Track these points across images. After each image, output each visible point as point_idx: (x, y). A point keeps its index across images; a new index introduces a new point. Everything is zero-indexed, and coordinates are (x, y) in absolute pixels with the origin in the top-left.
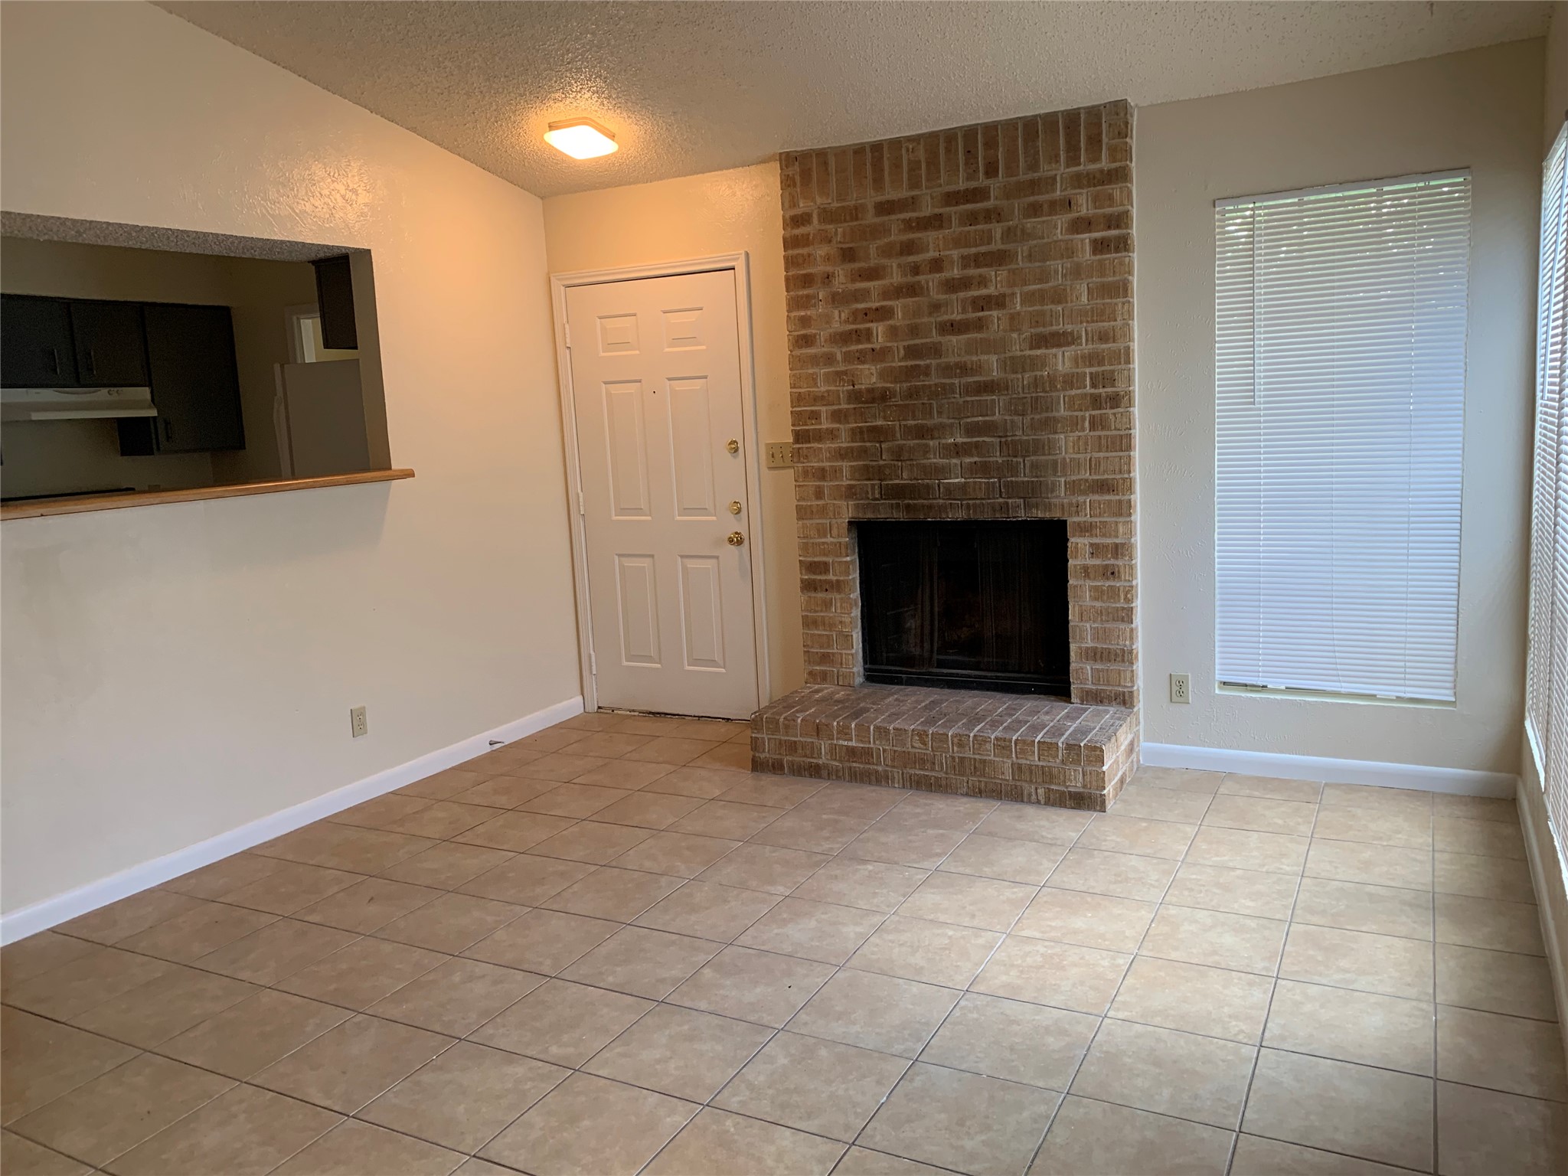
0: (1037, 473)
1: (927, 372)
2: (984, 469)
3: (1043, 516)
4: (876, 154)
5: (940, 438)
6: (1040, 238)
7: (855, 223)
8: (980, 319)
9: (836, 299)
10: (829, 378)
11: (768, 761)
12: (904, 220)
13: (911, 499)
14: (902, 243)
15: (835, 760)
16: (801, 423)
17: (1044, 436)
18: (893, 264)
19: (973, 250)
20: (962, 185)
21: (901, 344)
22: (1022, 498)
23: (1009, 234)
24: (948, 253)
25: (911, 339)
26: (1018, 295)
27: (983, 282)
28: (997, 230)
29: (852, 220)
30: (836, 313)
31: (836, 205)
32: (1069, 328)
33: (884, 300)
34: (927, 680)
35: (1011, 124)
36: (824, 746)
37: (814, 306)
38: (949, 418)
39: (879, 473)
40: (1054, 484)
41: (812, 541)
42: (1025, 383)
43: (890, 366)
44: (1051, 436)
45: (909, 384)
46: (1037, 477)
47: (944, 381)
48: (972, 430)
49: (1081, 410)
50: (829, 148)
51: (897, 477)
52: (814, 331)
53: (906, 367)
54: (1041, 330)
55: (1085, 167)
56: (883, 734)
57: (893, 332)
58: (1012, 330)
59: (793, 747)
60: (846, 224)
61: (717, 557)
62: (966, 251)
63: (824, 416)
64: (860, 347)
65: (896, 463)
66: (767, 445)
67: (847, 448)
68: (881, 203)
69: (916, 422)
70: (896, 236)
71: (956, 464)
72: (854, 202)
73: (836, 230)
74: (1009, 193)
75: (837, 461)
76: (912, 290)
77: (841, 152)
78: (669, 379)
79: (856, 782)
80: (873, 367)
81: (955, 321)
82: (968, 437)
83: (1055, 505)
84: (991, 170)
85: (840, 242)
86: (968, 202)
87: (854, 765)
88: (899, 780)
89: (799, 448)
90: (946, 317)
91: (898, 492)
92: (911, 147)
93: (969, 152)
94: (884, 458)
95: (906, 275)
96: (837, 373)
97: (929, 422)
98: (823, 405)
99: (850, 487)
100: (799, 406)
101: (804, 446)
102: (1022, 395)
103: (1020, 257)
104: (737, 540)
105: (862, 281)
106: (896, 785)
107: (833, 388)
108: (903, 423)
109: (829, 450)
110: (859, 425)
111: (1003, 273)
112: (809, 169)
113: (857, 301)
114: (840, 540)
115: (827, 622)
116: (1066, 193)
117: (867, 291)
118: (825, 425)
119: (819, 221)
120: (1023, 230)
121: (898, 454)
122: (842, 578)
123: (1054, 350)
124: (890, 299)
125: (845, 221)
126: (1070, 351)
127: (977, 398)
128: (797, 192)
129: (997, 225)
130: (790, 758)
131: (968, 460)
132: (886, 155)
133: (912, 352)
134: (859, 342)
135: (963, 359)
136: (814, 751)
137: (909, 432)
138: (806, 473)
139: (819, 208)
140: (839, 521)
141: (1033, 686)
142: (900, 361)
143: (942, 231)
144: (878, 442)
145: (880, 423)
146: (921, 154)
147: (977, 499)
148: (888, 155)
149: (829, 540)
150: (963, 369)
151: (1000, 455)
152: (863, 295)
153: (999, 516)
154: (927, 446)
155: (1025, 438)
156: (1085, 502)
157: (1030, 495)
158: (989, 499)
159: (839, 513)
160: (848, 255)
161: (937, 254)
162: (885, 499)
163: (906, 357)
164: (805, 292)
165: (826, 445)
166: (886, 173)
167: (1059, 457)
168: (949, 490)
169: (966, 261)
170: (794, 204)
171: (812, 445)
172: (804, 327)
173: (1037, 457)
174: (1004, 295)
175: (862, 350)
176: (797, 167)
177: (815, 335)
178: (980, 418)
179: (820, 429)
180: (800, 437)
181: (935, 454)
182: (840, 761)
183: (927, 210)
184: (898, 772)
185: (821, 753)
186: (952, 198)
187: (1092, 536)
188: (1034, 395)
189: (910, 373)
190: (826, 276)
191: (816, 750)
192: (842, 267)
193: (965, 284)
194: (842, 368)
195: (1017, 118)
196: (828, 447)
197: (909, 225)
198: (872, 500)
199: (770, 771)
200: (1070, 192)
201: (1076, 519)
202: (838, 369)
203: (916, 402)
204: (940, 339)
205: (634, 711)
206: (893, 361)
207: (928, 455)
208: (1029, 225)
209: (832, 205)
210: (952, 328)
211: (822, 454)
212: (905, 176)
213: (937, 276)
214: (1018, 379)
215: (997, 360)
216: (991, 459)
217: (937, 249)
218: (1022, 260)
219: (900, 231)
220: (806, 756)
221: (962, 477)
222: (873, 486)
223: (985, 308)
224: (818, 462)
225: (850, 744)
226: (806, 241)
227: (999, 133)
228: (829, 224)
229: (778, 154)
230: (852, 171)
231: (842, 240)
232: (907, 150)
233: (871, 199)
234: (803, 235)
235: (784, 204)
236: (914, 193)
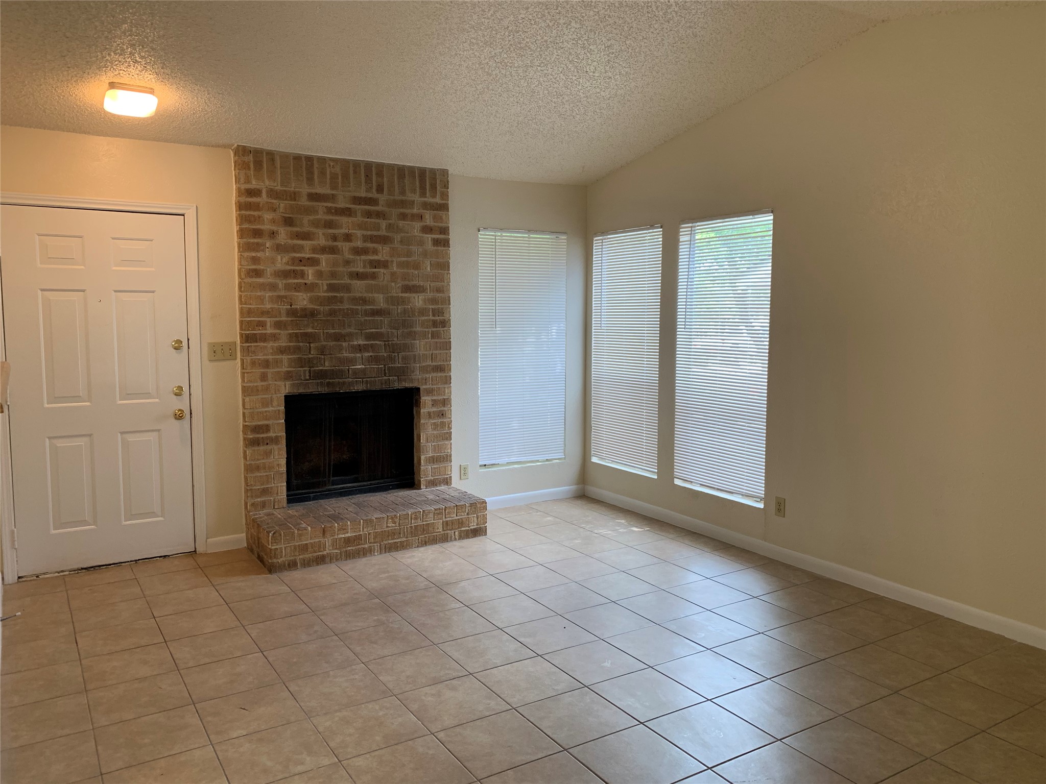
0: (405, 362)
1: (341, 301)
2: (376, 360)
3: (408, 386)
4: (309, 163)
5: (350, 341)
6: (406, 233)
7: (293, 202)
8: (374, 273)
9: (279, 248)
10: (271, 299)
11: (285, 563)
12: (326, 207)
13: (330, 379)
14: (326, 221)
15: (336, 549)
16: (250, 329)
17: (408, 341)
18: (320, 232)
19: (369, 233)
20: (363, 194)
21: (325, 282)
22: (396, 376)
23: (390, 227)
24: (354, 231)
25: (332, 280)
26: (395, 262)
27: (375, 252)
28: (384, 224)
29: (291, 200)
30: (279, 257)
31: (279, 188)
32: (422, 284)
33: (314, 253)
34: (326, 495)
35: (391, 167)
36: (328, 541)
37: (263, 251)
38: (355, 329)
39: (309, 362)
40: (414, 367)
41: (256, 411)
42: (399, 311)
43: (317, 295)
44: (412, 342)
45: (329, 307)
46: (405, 364)
47: (351, 307)
48: (369, 337)
49: (428, 328)
50: (275, 151)
51: (321, 365)
52: (262, 268)
53: (328, 296)
54: (407, 283)
55: (430, 200)
57: (319, 274)
58: (392, 281)
59: (304, 548)
60: (287, 202)
61: (159, 431)
62: (365, 233)
63: (268, 324)
64: (296, 281)
65: (320, 356)
66: (209, 344)
67: (286, 346)
68: (312, 194)
69: (334, 331)
70: (322, 216)
71: (359, 357)
72: (292, 189)
73: (279, 204)
74: (389, 205)
75: (278, 355)
76: (333, 250)
77: (285, 156)
78: (115, 291)
79: (350, 559)
80: (305, 295)
81: (359, 272)
82: (367, 341)
83: (415, 380)
84: (380, 189)
85: (282, 212)
86: (366, 204)
87: (349, 548)
88: (378, 550)
89: (248, 346)
90: (354, 269)
91: (322, 375)
92: (332, 164)
93: (367, 176)
94: (312, 353)
95: (328, 241)
96: (279, 297)
97: (344, 332)
98: (269, 317)
99: (288, 372)
100: (250, 317)
101: (252, 344)
102: (397, 318)
103: (396, 241)
104: (179, 416)
105: (298, 239)
106: (376, 554)
107: (276, 306)
108: (325, 331)
109: (272, 348)
110: (295, 331)
111: (387, 249)
112: (261, 161)
113: (295, 252)
114: (279, 408)
115: (267, 466)
116: (420, 211)
117: (302, 247)
118: (269, 330)
119: (267, 196)
120: (397, 227)
121: (322, 350)
122: (279, 435)
123: (414, 295)
124: (317, 254)
125: (286, 200)
126: (422, 296)
127: (372, 318)
128: (251, 174)
129: (383, 221)
130: (301, 557)
131: (367, 354)
132: (316, 165)
133: (332, 288)
134: (295, 278)
135: (364, 295)
137: (330, 337)
138: (253, 363)
139: (267, 187)
140: (278, 395)
142: (326, 292)
143: (351, 218)
144: (308, 343)
145: (310, 330)
146: (338, 169)
147: (372, 377)
149: (271, 409)
150: (364, 301)
151: (385, 351)
152: (300, 249)
153: (384, 387)
154: (341, 345)
155: (398, 342)
156: (429, 377)
157: (402, 374)
158: (379, 377)
159: (279, 390)
160: (288, 222)
161: (347, 231)
162: (313, 380)
163: (327, 291)
164: (256, 241)
165: (270, 344)
166: (316, 177)
167: (417, 353)
168: (355, 372)
169: (366, 239)
170: (248, 181)
171: (259, 344)
172: (254, 264)
173: (406, 353)
174: (387, 261)
175: (297, 283)
176: (251, 158)
177: (263, 270)
178: (374, 330)
179: (265, 334)
180: (247, 338)
181: (346, 351)
182: (339, 548)
183: (341, 204)
184: (378, 545)
185: (326, 547)
186: (357, 200)
187: (432, 395)
188: (403, 318)
189: (331, 300)
190: (272, 232)
191: (322, 546)
192: (284, 228)
193: (365, 251)
194: (282, 293)
195: (394, 164)
196: (271, 346)
197: (329, 211)
198: (304, 380)
199: (286, 569)
200: (422, 211)
201: (424, 387)
202: (280, 294)
203: (334, 318)
204: (349, 281)
206: (319, 292)
207: (342, 352)
208: (400, 224)
209: (276, 188)
210: (358, 276)
211: (267, 350)
212: (328, 181)
213: (348, 244)
214: (395, 309)
215: (383, 298)
216: (380, 354)
217: (347, 228)
218: (397, 243)
219: (324, 213)
220: (315, 552)
221: (363, 365)
222: (305, 371)
223: (376, 267)
224: (264, 355)
225: (347, 535)
226: (256, 207)
227: (384, 169)
228: (275, 199)
229: (236, 145)
230: (292, 168)
231: (284, 211)
232: (330, 166)
233: (305, 190)
234: (254, 203)
235: (239, 179)
236: (333, 192)
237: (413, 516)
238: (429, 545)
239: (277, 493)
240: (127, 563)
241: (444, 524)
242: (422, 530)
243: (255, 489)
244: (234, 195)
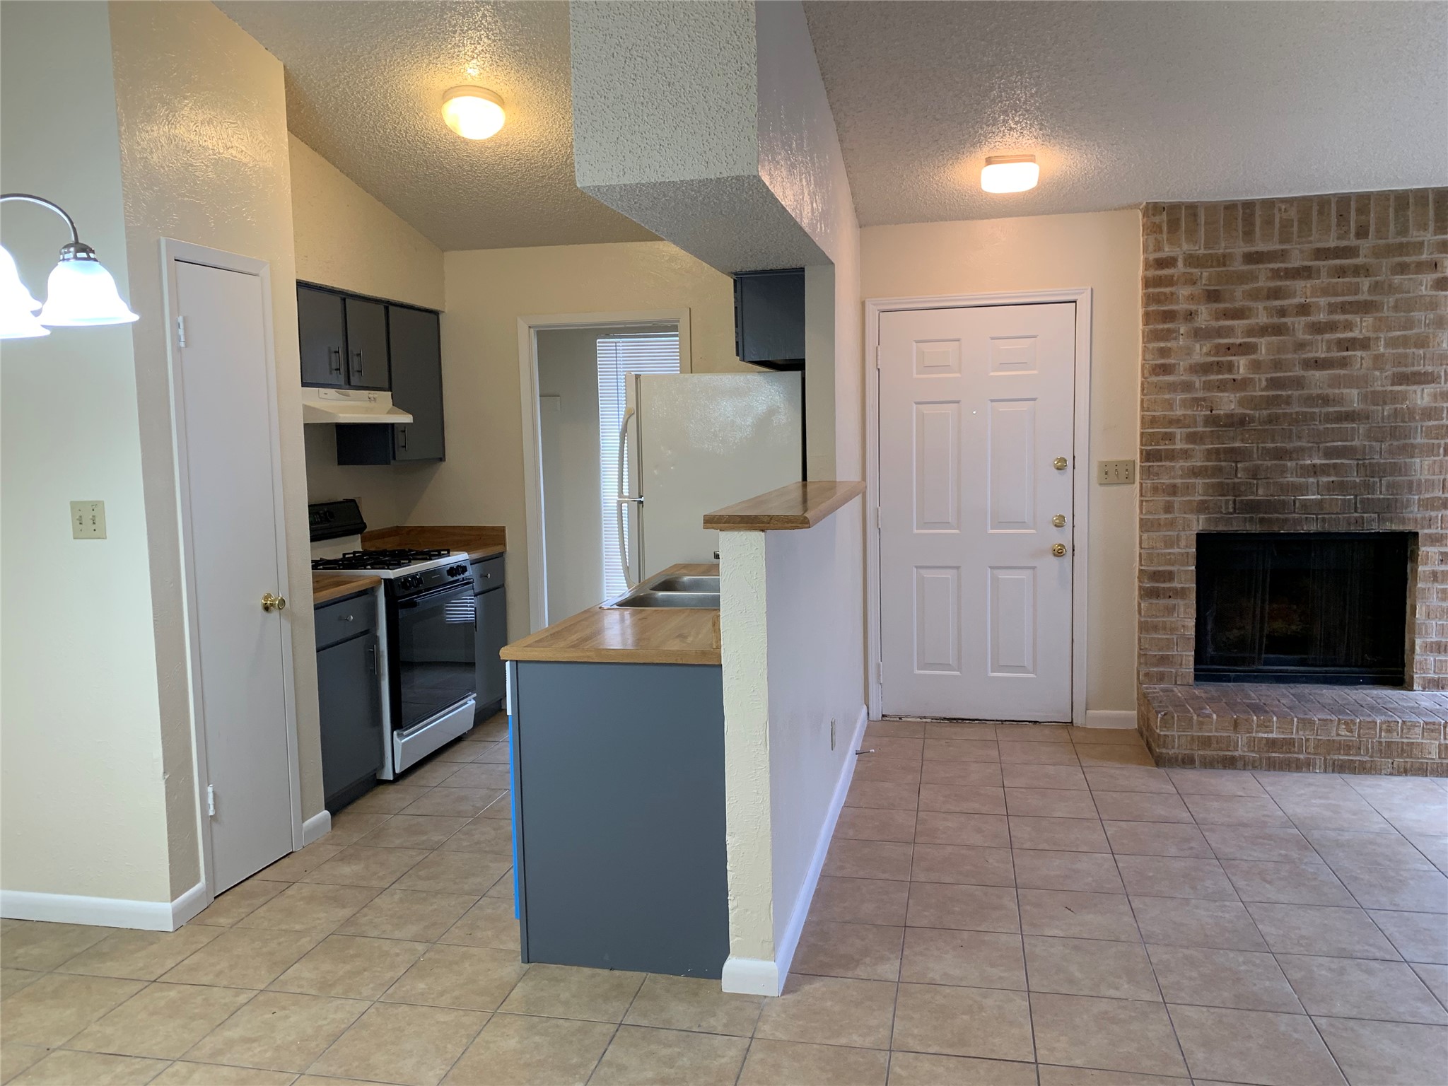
0: (1393, 491)
1: (1288, 401)
2: (1342, 487)
3: (1397, 528)
4: (1248, 211)
5: (1298, 459)
6: (1406, 293)
7: (1222, 269)
8: (1344, 358)
9: (1198, 334)
10: (1184, 403)
11: (1178, 756)
12: (1271, 269)
13: (1266, 513)
14: (1269, 289)
15: (1253, 751)
16: (1153, 444)
17: (1401, 460)
18: (1260, 306)
19: (1340, 299)
20: (1332, 243)
21: (1263, 377)
22: (1376, 513)
23: (1375, 288)
24: (1314, 300)
25: (1274, 372)
26: (1382, 340)
27: (1349, 326)
28: (1365, 283)
29: (1219, 266)
30: (1198, 346)
31: (1202, 251)
32: (1430, 369)
33: (1249, 336)
34: (1256, 677)
35: (1384, 196)
36: (1242, 739)
37: (1175, 339)
38: (1308, 442)
39: (1235, 490)
40: (1408, 500)
41: (1157, 551)
42: (1385, 413)
43: (1251, 396)
44: (1407, 460)
45: (1269, 412)
46: (1391, 495)
47: (1304, 410)
48: (1329, 453)
49: (1437, 439)
50: (1198, 202)
51: (1252, 493)
52: (1173, 361)
53: (1268, 396)
54: (1402, 369)
56: (1307, 725)
57: (1256, 366)
58: (1376, 369)
59: (1206, 742)
60: (1212, 270)
61: (1034, 568)
62: (1333, 300)
63: (1178, 437)
64: (1220, 377)
65: (1251, 481)
66: (1101, 463)
67: (1202, 466)
68: (1250, 253)
69: (1275, 445)
70: (1263, 283)
71: (1313, 483)
72: (1221, 251)
73: (1202, 273)
74: (1378, 253)
75: (1190, 478)
76: (1278, 330)
77: (1211, 207)
78: (992, 401)
79: (1275, 770)
80: (1233, 395)
81: (1320, 358)
82: (1327, 459)
83: (1409, 519)
84: (1362, 232)
85: (1205, 285)
86: (1337, 258)
87: (1274, 755)
88: (1320, 766)
89: (1150, 466)
90: (1310, 355)
91: (1253, 507)
92: (1283, 207)
93: (1341, 215)
94: (1239, 475)
95: (1272, 317)
96: (1196, 400)
97: (1289, 446)
98: (1180, 428)
99: (1203, 502)
100: (1153, 428)
101: (1155, 464)
102: (1380, 425)
103: (1385, 307)
104: (1059, 553)
105: (1226, 319)
106: (1318, 771)
107: (1189, 412)
108: (1261, 445)
109: (1182, 468)
110: (1215, 446)
111: (1369, 320)
112: (1178, 219)
113: (1220, 336)
114: (1188, 550)
115: (1168, 626)
116: (1433, 256)
117: (1232, 329)
118: (1179, 445)
119: (1185, 265)
120: (1390, 285)
121: (1254, 473)
122: (1187, 586)
123: (1414, 387)
124: (1254, 337)
125: (1212, 266)
126: (1429, 389)
127: (1337, 426)
128: (1163, 238)
129: (1364, 279)
130: (1201, 753)
131: (1325, 479)
132: (1258, 212)
133: (1274, 383)
134: (1219, 372)
135: (1326, 392)
136: (1230, 744)
137: (1267, 453)
138: (1155, 489)
139: (1184, 253)
140: (1188, 533)
141: (1362, 678)
142: (1262, 390)
143: (1311, 281)
144: (1234, 462)
145: (1237, 445)
146: (1293, 213)
147: (1333, 514)
148: (1260, 213)
149: (1176, 550)
150: (1326, 400)
151: (1357, 474)
152: (1229, 331)
153: (1353, 529)
154: (1285, 466)
155: (1382, 461)
156: (1437, 516)
157: (1386, 510)
158: (1344, 513)
159: (1188, 526)
160: (1213, 296)
161: (1303, 300)
162: (1238, 513)
163: (1267, 388)
164: (1166, 326)
165: (1180, 464)
166: (1257, 229)
167: (1415, 478)
168: (1305, 506)
169: (1332, 308)
170: (1159, 248)
171: (1163, 463)
172: (1163, 358)
173: (1394, 478)
174: (1369, 339)
175: (1222, 380)
176: (1164, 216)
177: (1174, 365)
178: (1340, 443)
179: (1173, 450)
180: (1148, 456)
181: (1292, 473)
182: (1259, 752)
183: (1295, 262)
184: (1321, 759)
185: (1238, 746)
186: (1321, 254)
187: (1441, 546)
188: (1393, 424)
189: (1272, 402)
190: (1189, 313)
191: (1232, 744)
192: (1207, 306)
193: (1332, 327)
194: (1200, 394)
195: (1389, 191)
196: (1181, 466)
197: (1276, 274)
198: (1225, 514)
199: (1179, 766)
200: (1436, 256)
201: (1426, 531)
202: (1196, 396)
203: (1275, 427)
204: (1302, 373)
205: (925, 718)
206: (1255, 391)
207: (1285, 475)
208: (1396, 281)
209: (1198, 252)
210: (1318, 364)
211: (1174, 472)
212: (1276, 231)
213: (1303, 318)
214: (1378, 411)
215: (1358, 394)
216: (1348, 479)
217: (1304, 296)
218: (1388, 311)
219: (1267, 278)
220: (1221, 749)
221: (1318, 494)
222: (1227, 501)
223: (1349, 349)
224: (1169, 479)
225: (1270, 736)
226: (1169, 281)
227: (1372, 202)
228: (1195, 268)
229: (1144, 203)
230: (1222, 223)
231: (1207, 283)
232: (1280, 210)
233: (1240, 248)
234: (1166, 276)
235: (1147, 247)
236: (1284, 247)
237: (1384, 727)
238: (1413, 775)
239: (1181, 664)
240: (992, 722)
241: (1443, 748)
242: (1399, 750)
243: (1150, 655)
244: (1141, 268)
